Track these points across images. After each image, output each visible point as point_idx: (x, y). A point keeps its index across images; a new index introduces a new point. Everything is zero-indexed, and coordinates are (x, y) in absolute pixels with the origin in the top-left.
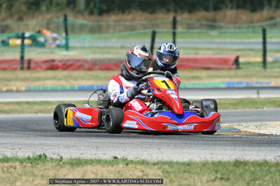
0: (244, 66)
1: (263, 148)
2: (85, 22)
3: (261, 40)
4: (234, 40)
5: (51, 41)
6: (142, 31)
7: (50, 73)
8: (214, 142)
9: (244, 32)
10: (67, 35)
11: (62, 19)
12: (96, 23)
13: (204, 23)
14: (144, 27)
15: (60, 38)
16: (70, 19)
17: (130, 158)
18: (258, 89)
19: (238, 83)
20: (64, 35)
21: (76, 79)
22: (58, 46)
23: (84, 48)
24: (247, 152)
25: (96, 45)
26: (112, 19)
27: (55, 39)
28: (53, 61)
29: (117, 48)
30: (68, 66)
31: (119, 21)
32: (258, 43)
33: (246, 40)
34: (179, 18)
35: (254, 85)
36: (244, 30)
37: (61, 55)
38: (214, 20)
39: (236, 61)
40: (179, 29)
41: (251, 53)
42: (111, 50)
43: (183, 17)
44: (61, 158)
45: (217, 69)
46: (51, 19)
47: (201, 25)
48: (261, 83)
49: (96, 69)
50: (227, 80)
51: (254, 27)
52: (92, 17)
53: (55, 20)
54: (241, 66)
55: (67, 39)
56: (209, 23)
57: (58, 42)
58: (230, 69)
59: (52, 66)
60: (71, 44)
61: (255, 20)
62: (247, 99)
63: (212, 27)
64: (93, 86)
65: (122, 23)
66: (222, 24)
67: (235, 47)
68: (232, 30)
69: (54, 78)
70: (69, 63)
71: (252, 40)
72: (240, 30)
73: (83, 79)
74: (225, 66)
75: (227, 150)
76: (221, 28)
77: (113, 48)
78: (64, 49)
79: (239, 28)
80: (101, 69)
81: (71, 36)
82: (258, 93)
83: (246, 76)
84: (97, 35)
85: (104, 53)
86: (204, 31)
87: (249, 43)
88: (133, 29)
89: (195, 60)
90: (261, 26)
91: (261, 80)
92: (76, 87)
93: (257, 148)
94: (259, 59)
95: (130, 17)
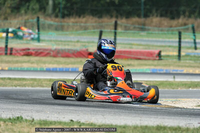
0: (165, 58)
1: (177, 118)
2: (52, 22)
3: (177, 40)
4: (157, 39)
5: (27, 35)
6: (92, 31)
7: (26, 58)
8: (142, 112)
9: (165, 34)
10: (39, 31)
11: (35, 20)
12: (60, 24)
13: (137, 26)
14: (94, 28)
15: (34, 34)
16: (42, 20)
17: (82, 121)
18: (174, 75)
19: (160, 70)
20: (37, 31)
21: (45, 63)
22: (33, 39)
23: (51, 41)
24: (166, 120)
25: (59, 39)
26: (71, 21)
27: (30, 34)
28: (29, 49)
29: (74, 42)
30: (39, 53)
31: (76, 22)
32: (175, 42)
33: (167, 40)
34: (119, 22)
35: (171, 72)
36: (166, 32)
37: (34, 45)
38: (144, 25)
39: (159, 54)
40: (119, 30)
41: (170, 48)
42: (70, 43)
43: (122, 21)
44: (33, 119)
45: (145, 59)
46: (28, 19)
47: (135, 28)
48: (177, 71)
49: (59, 57)
50: (152, 67)
51: (173, 30)
52: (57, 20)
53: (31, 20)
54: (162, 58)
55: (39, 34)
56: (140, 26)
57: (32, 36)
58: (155, 60)
59: (28, 53)
60: (42, 38)
61: (174, 25)
62: (166, 81)
63: (142, 29)
64: (56, 69)
65: (78, 24)
66: (150, 27)
67: (159, 44)
68: (157, 32)
69: (28, 62)
70: (40, 51)
71: (171, 40)
72: (162, 32)
73: (50, 63)
74: (151, 58)
75: (151, 118)
76: (149, 30)
77: (71, 42)
78: (36, 41)
79: (162, 30)
80: (63, 57)
81: (41, 32)
82: (174, 77)
83: (166, 65)
84: (60, 32)
85: (65, 45)
86: (137, 32)
87: (169, 42)
88: (86, 28)
89: (130, 52)
90: (177, 30)
91: (176, 68)
92: (45, 69)
93: (173, 117)
94: (176, 53)
95: (84, 20)
